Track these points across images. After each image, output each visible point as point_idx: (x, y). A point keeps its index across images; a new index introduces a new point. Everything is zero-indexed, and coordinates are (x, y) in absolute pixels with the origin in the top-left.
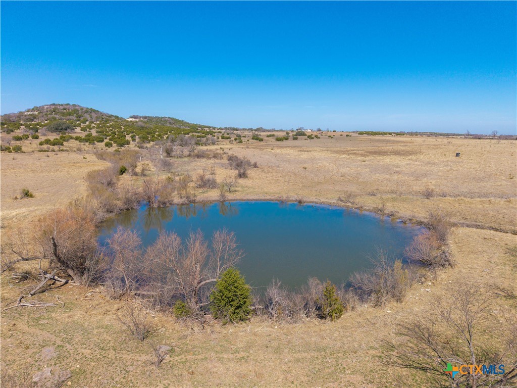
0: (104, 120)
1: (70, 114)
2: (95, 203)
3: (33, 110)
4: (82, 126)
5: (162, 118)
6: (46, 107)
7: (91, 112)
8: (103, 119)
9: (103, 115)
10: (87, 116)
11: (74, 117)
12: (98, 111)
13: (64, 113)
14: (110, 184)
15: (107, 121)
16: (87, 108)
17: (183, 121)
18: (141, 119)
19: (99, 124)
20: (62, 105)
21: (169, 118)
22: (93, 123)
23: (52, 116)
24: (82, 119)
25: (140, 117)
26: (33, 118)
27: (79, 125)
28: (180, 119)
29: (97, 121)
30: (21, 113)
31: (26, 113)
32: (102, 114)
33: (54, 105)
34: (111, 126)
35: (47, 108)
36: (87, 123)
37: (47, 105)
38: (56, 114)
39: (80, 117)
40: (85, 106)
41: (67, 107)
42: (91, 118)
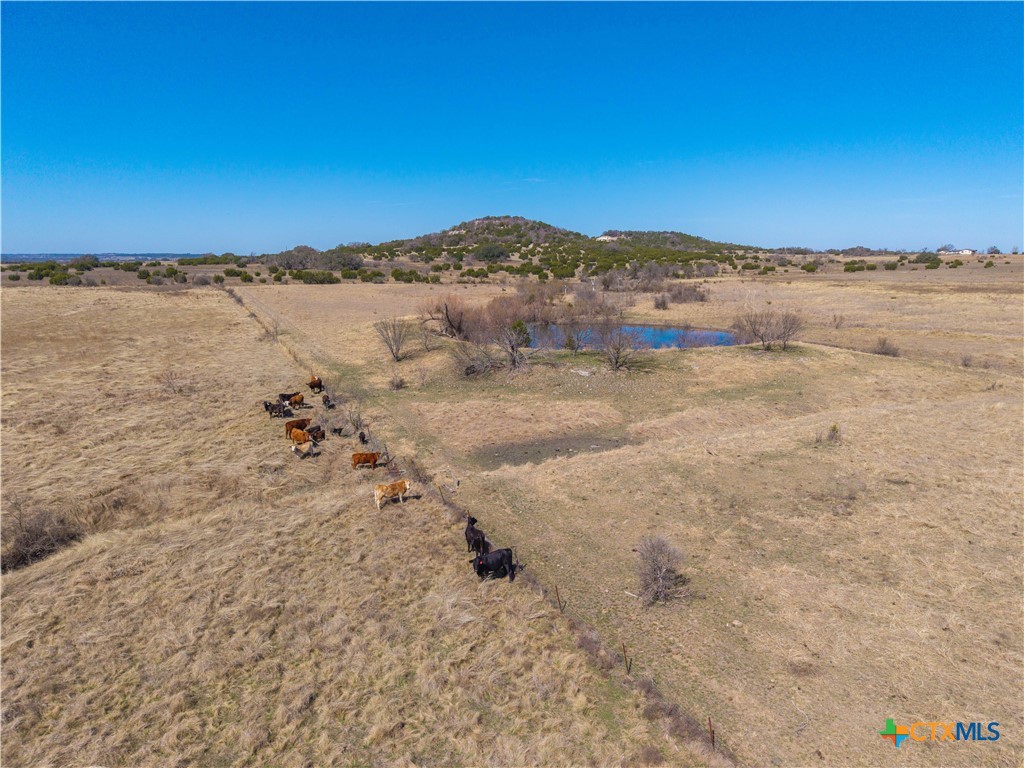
0: (557, 240)
1: (508, 232)
3: (460, 228)
4: (522, 251)
5: (660, 233)
6: (476, 223)
7: (538, 229)
8: (555, 238)
9: (556, 233)
10: (532, 235)
11: (512, 238)
12: (549, 226)
13: (500, 231)
15: (561, 243)
16: (535, 222)
17: (698, 238)
18: (623, 236)
19: (547, 248)
20: (499, 218)
21: (672, 233)
22: (539, 245)
23: (483, 236)
24: (523, 240)
25: (621, 233)
26: (459, 239)
27: (518, 250)
29: (545, 242)
30: (445, 232)
31: (450, 233)
32: (555, 231)
33: (488, 218)
34: (564, 250)
35: (479, 224)
36: (531, 246)
37: (479, 220)
38: (489, 233)
39: (521, 237)
40: (532, 219)
41: (506, 221)
42: (538, 237)
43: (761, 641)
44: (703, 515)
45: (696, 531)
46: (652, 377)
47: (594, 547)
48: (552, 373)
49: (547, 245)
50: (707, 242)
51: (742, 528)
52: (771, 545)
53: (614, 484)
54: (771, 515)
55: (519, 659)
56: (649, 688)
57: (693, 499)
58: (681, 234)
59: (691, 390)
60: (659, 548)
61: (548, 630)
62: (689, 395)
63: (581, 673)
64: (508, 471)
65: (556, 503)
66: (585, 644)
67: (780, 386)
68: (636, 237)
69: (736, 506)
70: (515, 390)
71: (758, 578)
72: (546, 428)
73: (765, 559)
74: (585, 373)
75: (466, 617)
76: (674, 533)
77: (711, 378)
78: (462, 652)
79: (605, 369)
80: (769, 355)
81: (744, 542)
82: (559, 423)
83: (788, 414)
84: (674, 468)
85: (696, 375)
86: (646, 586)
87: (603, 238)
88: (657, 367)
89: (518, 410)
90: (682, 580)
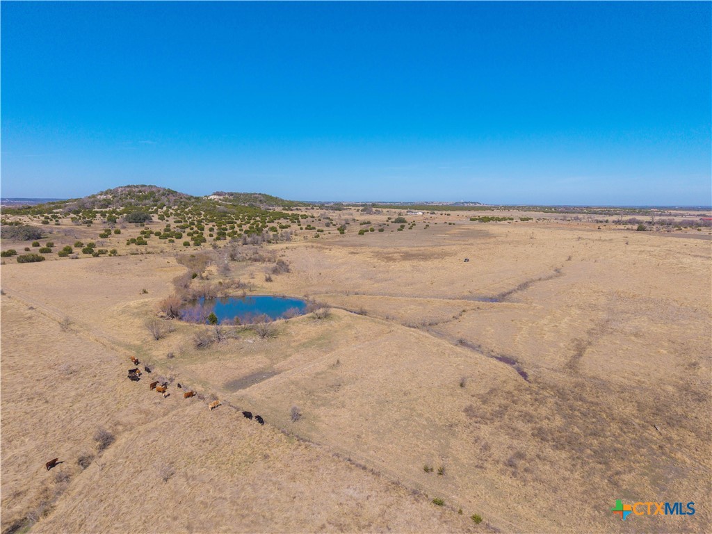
0: (183, 203)
1: (146, 198)
2: (179, 296)
3: (106, 193)
4: (159, 213)
5: (251, 194)
6: (120, 190)
7: (168, 195)
8: (181, 202)
9: (181, 198)
10: (164, 199)
11: (149, 202)
12: (176, 192)
13: (139, 197)
14: (186, 286)
15: (186, 205)
16: (165, 189)
17: (276, 198)
18: (227, 196)
19: (176, 210)
20: (137, 187)
21: (260, 194)
22: (170, 208)
23: (127, 201)
24: (159, 204)
25: (225, 194)
26: (107, 203)
27: (156, 212)
28: (274, 195)
29: (175, 205)
30: (94, 196)
31: (99, 197)
32: (181, 196)
33: (128, 186)
34: (190, 211)
35: (122, 191)
36: (165, 208)
37: (122, 187)
38: (131, 198)
39: (157, 201)
40: (163, 186)
41: (143, 189)
42: (169, 202)
43: (317, 424)
44: (303, 397)
45: (301, 402)
46: (278, 340)
47: (277, 411)
48: (237, 343)
49: (176, 207)
50: (282, 200)
51: (313, 399)
52: (319, 403)
53: (277, 392)
54: (320, 394)
55: (270, 437)
56: (297, 436)
57: (299, 392)
58: (266, 195)
59: (293, 344)
60: (294, 409)
61: (274, 431)
62: (292, 347)
63: (283, 437)
64: (241, 392)
65: (262, 400)
66: (282, 432)
67: (324, 338)
68: (236, 197)
69: (311, 393)
70: (224, 353)
71: (317, 411)
72: (245, 371)
73: (318, 407)
74: (251, 341)
75: (255, 432)
76: (297, 403)
77: (299, 337)
78: (258, 438)
79: (258, 338)
80: (320, 321)
81: (314, 403)
82: (249, 368)
83: (326, 352)
84: (293, 383)
85: (293, 337)
86: (293, 418)
87: (213, 197)
88: (278, 334)
89: (230, 364)
90: (300, 415)
